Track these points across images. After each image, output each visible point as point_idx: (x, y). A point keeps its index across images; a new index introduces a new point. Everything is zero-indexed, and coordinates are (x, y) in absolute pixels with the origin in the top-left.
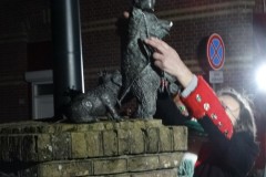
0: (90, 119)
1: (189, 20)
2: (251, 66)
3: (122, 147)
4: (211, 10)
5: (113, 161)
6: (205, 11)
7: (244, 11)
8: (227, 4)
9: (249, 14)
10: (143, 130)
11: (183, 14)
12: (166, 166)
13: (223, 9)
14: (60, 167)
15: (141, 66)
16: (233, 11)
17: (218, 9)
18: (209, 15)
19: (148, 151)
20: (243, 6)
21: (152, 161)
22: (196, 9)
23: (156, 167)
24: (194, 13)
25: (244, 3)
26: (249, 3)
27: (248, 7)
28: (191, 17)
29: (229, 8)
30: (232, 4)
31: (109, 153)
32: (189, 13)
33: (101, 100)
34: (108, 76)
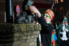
0: (21, 23)
3: (30, 29)
12: (37, 34)
14: (18, 34)
31: (28, 31)
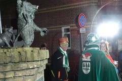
1: (72, 9)
2: (96, 26)
3: (8, 60)
4: (81, 4)
5: (5, 66)
6: (78, 5)
7: (93, 4)
8: (87, 2)
9: (95, 5)
10: (19, 52)
11: (70, 6)
12: (31, 67)
13: (85, 4)
15: (24, 24)
16: (89, 5)
17: (83, 4)
18: (79, 6)
19: (21, 61)
20: (93, 3)
21: (24, 65)
22: (75, 4)
23: (26, 68)
24: (74, 6)
25: (93, 1)
26: (95, 1)
27: (95, 3)
28: (73, 7)
29: (88, 3)
30: (89, 2)
32: (72, 6)
33: (2, 39)
34: (6, 29)
